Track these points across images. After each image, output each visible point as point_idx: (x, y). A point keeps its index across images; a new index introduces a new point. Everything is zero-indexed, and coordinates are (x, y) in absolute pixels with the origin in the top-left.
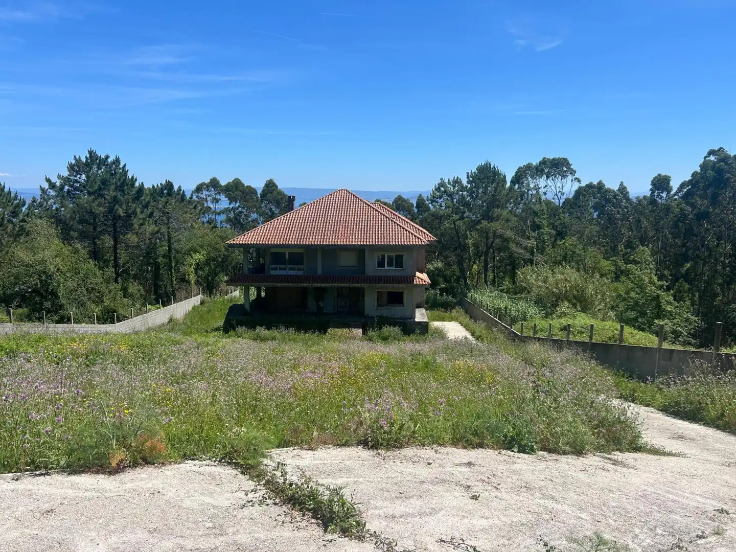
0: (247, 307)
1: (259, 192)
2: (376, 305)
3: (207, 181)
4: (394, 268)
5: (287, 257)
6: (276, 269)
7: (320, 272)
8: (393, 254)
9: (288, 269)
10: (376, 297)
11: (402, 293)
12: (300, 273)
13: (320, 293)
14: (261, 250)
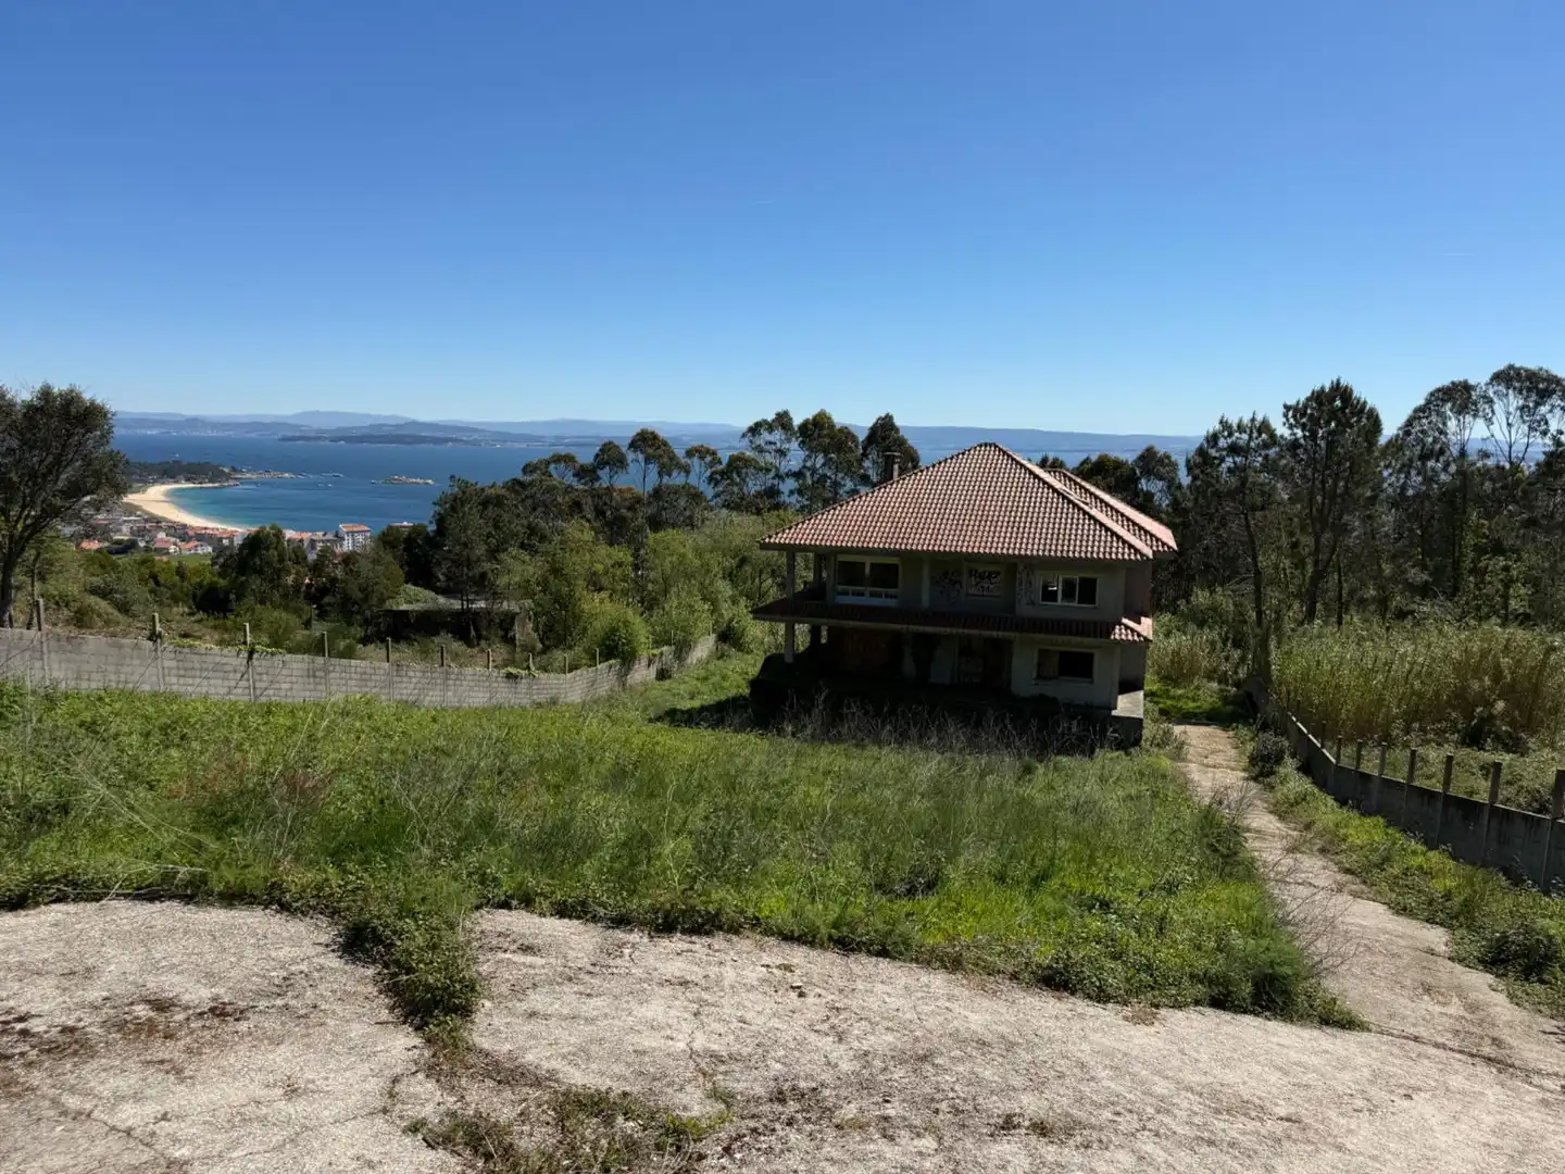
0: (789, 659)
1: (862, 437)
2: (1034, 675)
3: (770, 417)
4: (1075, 604)
5: (867, 570)
6: (845, 593)
7: (925, 601)
8: (1076, 577)
9: (867, 594)
10: (1036, 660)
11: (1090, 657)
12: (891, 603)
13: (927, 644)
14: (823, 555)
